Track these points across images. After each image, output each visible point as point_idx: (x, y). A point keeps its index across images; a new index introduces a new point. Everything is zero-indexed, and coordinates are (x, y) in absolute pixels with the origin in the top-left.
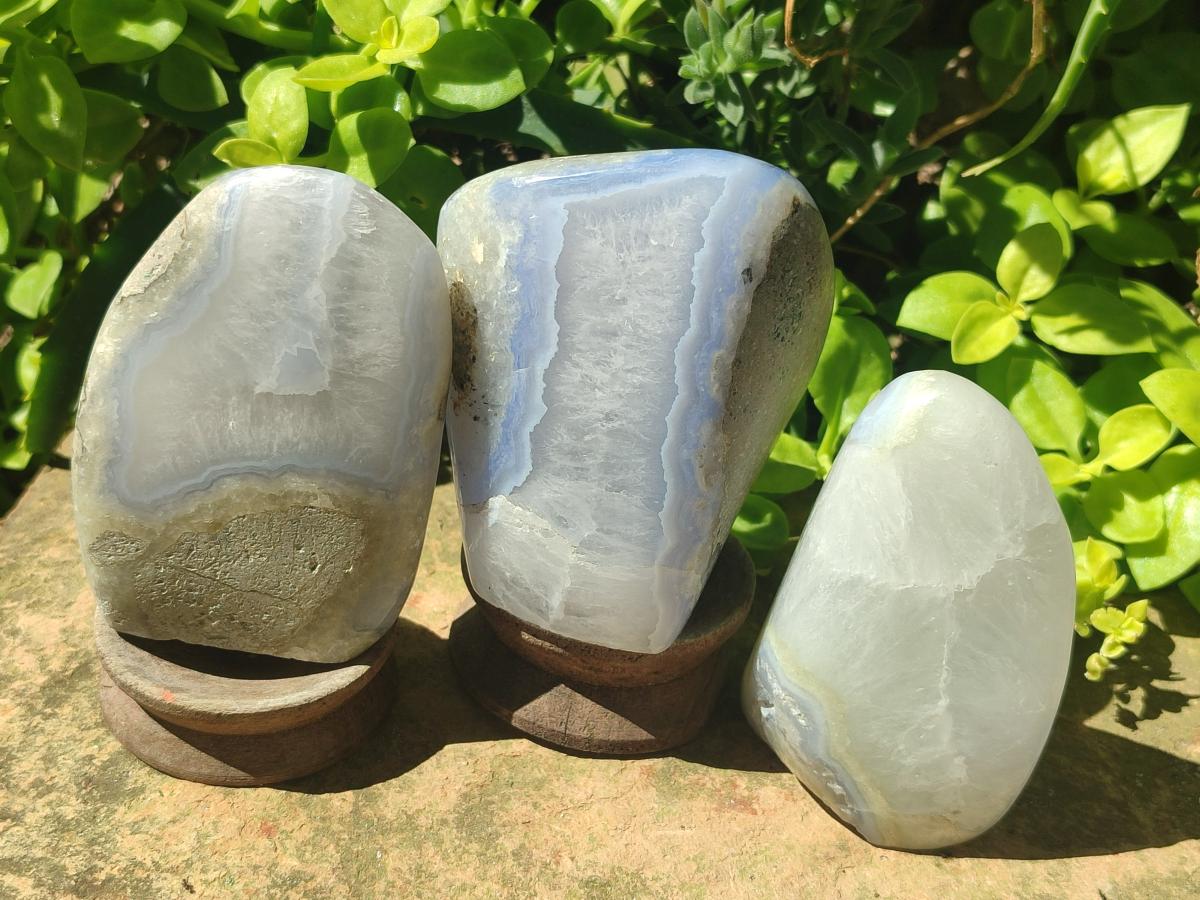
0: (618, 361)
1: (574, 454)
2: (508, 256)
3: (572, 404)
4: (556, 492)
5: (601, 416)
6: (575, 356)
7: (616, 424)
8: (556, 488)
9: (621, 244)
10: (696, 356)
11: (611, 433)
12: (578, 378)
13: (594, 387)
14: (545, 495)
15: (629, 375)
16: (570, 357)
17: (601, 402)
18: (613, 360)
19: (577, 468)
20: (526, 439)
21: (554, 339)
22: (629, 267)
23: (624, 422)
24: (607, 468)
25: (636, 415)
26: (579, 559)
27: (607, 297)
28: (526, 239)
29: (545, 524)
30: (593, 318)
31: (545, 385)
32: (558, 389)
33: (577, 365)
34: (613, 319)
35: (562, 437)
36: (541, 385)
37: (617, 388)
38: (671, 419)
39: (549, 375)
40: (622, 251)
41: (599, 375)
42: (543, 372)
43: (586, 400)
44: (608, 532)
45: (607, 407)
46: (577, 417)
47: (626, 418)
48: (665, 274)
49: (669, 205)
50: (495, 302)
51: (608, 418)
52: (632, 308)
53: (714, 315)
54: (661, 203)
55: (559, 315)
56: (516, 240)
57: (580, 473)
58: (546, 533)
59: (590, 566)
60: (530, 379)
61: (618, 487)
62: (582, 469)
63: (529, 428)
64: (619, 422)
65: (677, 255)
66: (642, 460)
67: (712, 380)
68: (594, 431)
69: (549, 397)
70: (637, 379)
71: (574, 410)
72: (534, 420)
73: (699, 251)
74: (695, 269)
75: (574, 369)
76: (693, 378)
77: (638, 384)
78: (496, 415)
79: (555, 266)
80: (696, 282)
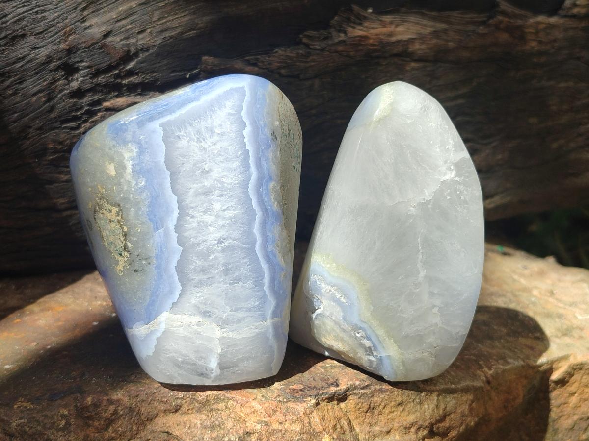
0: (217, 206)
1: (203, 271)
2: (133, 165)
3: (196, 241)
4: (199, 297)
5: (216, 242)
6: (191, 212)
7: (226, 243)
8: (199, 295)
9: (198, 138)
10: (261, 190)
11: (224, 250)
12: (195, 225)
13: (206, 227)
14: (193, 301)
15: (226, 212)
16: (188, 213)
17: (213, 235)
18: (214, 207)
19: (208, 279)
20: (173, 271)
21: (175, 206)
22: (208, 150)
23: (230, 241)
24: (226, 271)
25: (236, 234)
26: (223, 333)
27: (200, 171)
28: (141, 152)
29: (198, 319)
30: (195, 185)
31: (177, 235)
32: (186, 234)
33: (192, 217)
34: (207, 183)
35: (196, 262)
36: (174, 236)
37: (221, 222)
38: (256, 230)
39: (178, 228)
40: (201, 142)
41: (209, 218)
42: (174, 227)
43: (204, 236)
44: (237, 310)
45: (218, 235)
46: (201, 247)
47: (231, 238)
48: (230, 148)
49: (219, 108)
50: (131, 196)
51: (220, 241)
52: (215, 174)
53: (264, 163)
54: (214, 108)
55: (174, 191)
56: (135, 154)
57: (209, 282)
58: (199, 324)
59: (231, 334)
60: (167, 234)
61: (237, 280)
62: (212, 278)
63: (174, 263)
65: (233, 135)
66: (246, 260)
67: (273, 200)
68: (213, 253)
69: (180, 242)
70: (231, 213)
71: (199, 244)
72: (176, 258)
73: (244, 129)
74: (246, 140)
75: (192, 220)
76: (261, 202)
77: (232, 216)
78: (149, 264)
79: (165, 162)
80: (249, 147)
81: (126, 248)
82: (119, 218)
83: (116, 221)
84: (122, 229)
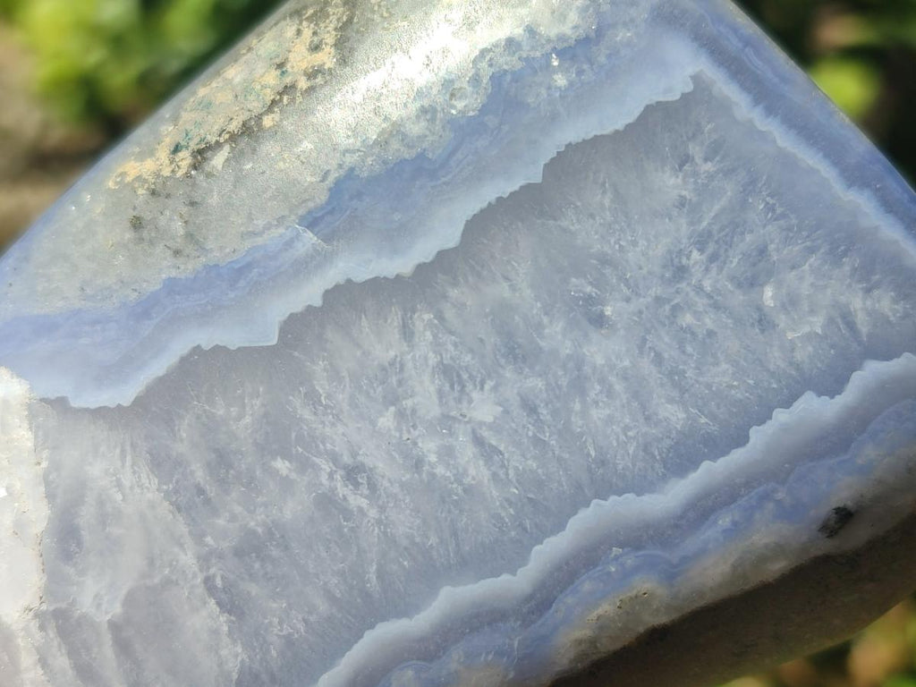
0: (483, 409)
1: (221, 461)
3: (322, 386)
4: (119, 485)
5: (347, 459)
6: (422, 318)
7: (357, 501)
8: (127, 479)
9: (710, 234)
10: (616, 551)
11: (327, 502)
13: (392, 399)
14: (96, 470)
15: (474, 450)
16: (414, 312)
18: (475, 395)
19: (201, 491)
20: (179, 347)
21: (423, 250)
22: (683, 285)
23: (373, 513)
24: (251, 548)
25: (404, 524)
27: (589, 289)
30: (528, 293)
32: (331, 334)
33: (407, 333)
34: (554, 335)
35: (240, 417)
36: (310, 293)
37: (429, 447)
38: (449, 598)
39: (345, 298)
40: (701, 250)
42: (341, 279)
44: (123, 647)
45: (375, 456)
46: (306, 414)
47: (382, 509)
48: (724, 366)
49: (855, 270)
51: (353, 473)
52: (600, 351)
53: (724, 521)
54: (845, 254)
55: (477, 226)
56: (553, 33)
60: (306, 266)
61: (233, 604)
62: (208, 501)
63: (205, 337)
64: (364, 503)
65: (776, 359)
66: (323, 607)
67: (592, 616)
68: (304, 465)
69: (296, 328)
70: (479, 471)
71: (312, 398)
72: (229, 335)
73: (820, 394)
74: (781, 416)
75: (396, 335)
76: (566, 574)
77: (467, 480)
78: (177, 253)
79: (569, 146)
80: (759, 437)
81: (201, 155)
82: (303, 84)
83: (288, 80)
84: (270, 109)
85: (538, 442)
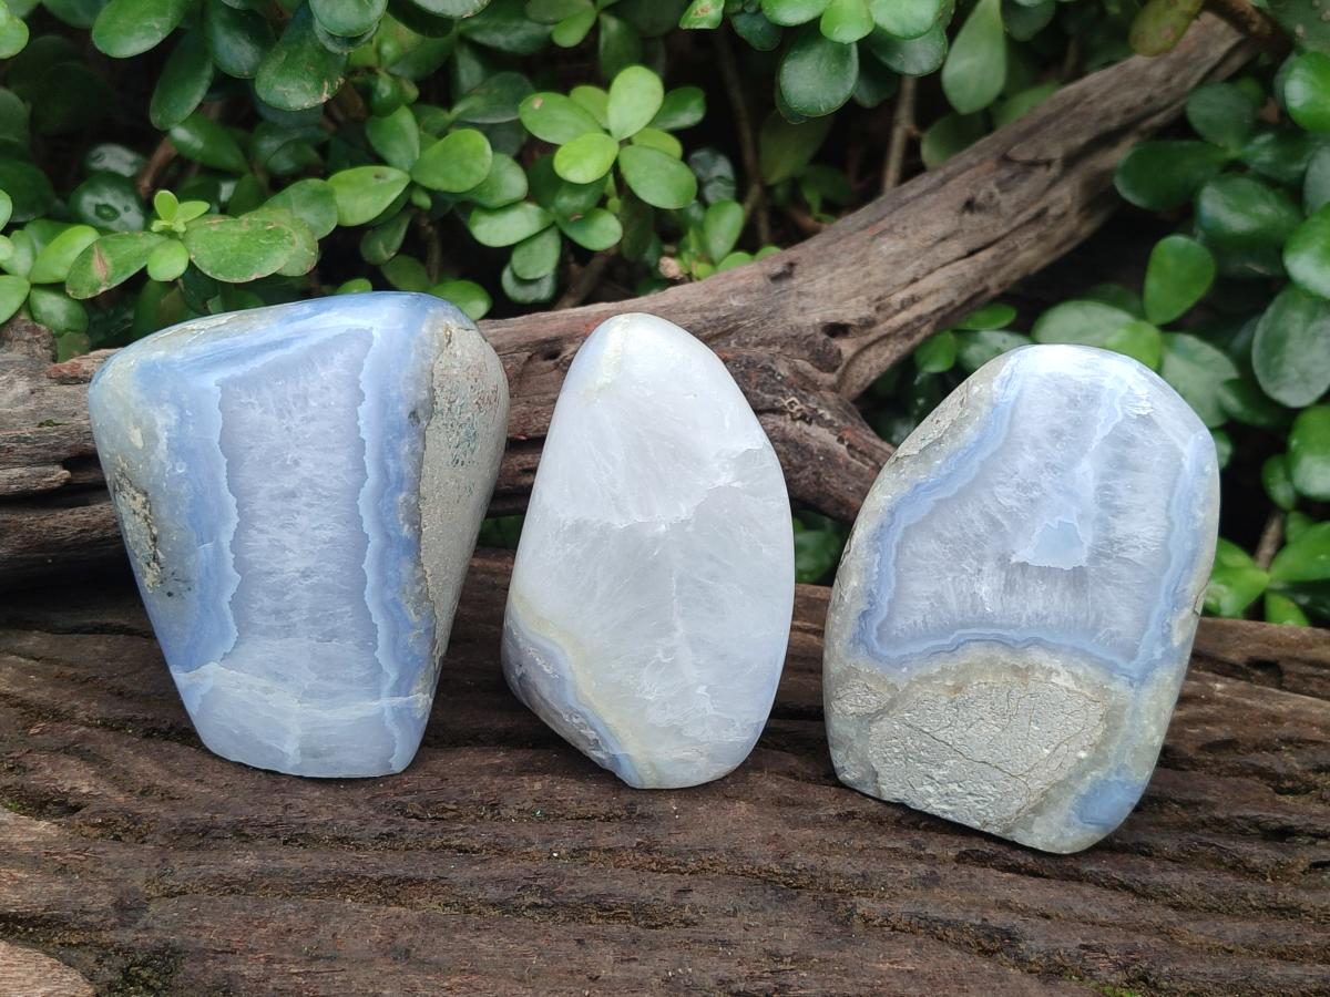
0: (302, 521)
1: (278, 614)
2: (168, 439)
3: (265, 569)
4: (268, 652)
5: (298, 575)
6: (258, 524)
7: (315, 580)
8: (266, 648)
9: (281, 410)
10: (380, 504)
11: (311, 588)
12: (265, 543)
13: (284, 549)
14: (258, 657)
15: (317, 532)
16: (254, 525)
17: (294, 563)
18: (297, 521)
19: (284, 626)
20: (226, 607)
21: (234, 512)
22: (294, 431)
23: (322, 576)
24: (314, 621)
25: (332, 568)
26: (305, 708)
27: (278, 463)
28: (183, 420)
29: (263, 682)
30: (269, 484)
31: (233, 556)
32: (247, 557)
33: (261, 531)
34: (289, 483)
35: (263, 601)
36: (230, 556)
37: (307, 547)
38: (369, 566)
39: (236, 546)
40: (284, 418)
41: (289, 538)
42: (229, 544)
43: (278, 563)
44: (329, 678)
45: (301, 565)
46: (273, 580)
47: (323, 573)
48: (332, 431)
49: (321, 365)
50: (165, 485)
51: (305, 575)
52: (306, 468)
53: (389, 462)
54: (313, 363)
55: (232, 488)
56: (173, 423)
57: (289, 630)
58: (266, 690)
59: (316, 713)
60: (218, 550)
61: (330, 636)
62: (289, 626)
63: (227, 598)
64: (317, 578)
65: (340, 411)
66: (348, 608)
67: (402, 522)
68: (293, 589)
69: (240, 565)
70: (326, 534)
71: (269, 574)
72: (232, 589)
73: (360, 404)
74: (361, 422)
75: (261, 536)
76: (381, 524)
77: (327, 540)
78: (189, 589)
79: (220, 443)
80: (365, 434)
81: (155, 558)
82: (147, 512)
83: (142, 515)
84: (151, 529)
85: (327, 508)
